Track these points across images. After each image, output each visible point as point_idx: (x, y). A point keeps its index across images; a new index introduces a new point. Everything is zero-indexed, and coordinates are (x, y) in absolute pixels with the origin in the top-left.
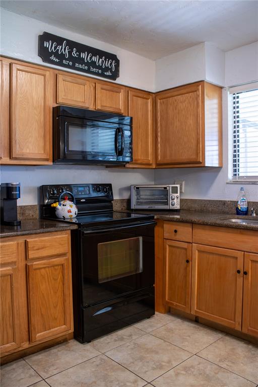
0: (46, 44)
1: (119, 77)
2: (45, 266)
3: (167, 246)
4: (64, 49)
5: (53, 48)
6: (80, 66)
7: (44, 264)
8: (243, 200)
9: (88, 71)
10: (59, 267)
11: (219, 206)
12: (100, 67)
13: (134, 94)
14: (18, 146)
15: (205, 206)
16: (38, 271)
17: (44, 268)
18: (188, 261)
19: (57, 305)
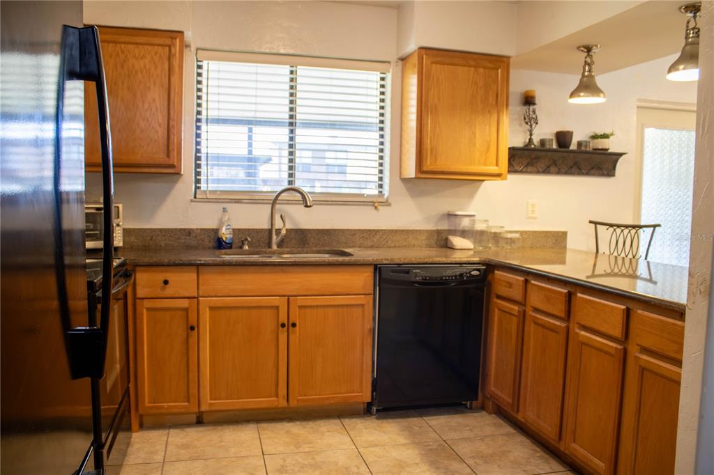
3: (145, 311)
11: (179, 238)
15: (151, 239)
18: (192, 329)
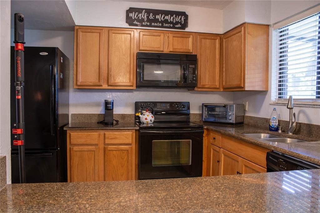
0: (131, 15)
1: (187, 27)
2: (115, 149)
3: (212, 149)
4: (143, 15)
5: (136, 16)
6: (156, 24)
7: (115, 148)
8: (274, 119)
9: (162, 27)
10: (126, 151)
12: (171, 23)
13: (202, 37)
14: (112, 78)
16: (111, 152)
17: (116, 150)
18: (218, 162)
19: (123, 175)
